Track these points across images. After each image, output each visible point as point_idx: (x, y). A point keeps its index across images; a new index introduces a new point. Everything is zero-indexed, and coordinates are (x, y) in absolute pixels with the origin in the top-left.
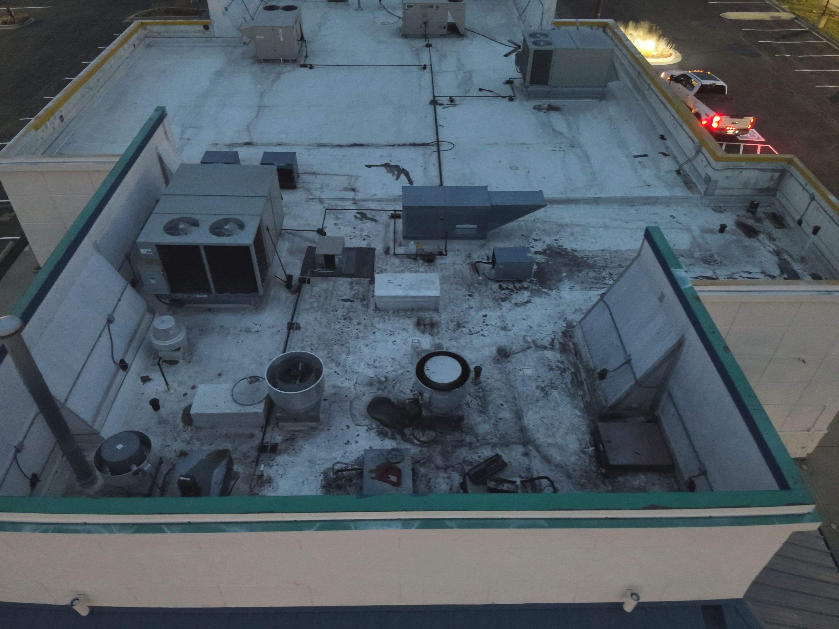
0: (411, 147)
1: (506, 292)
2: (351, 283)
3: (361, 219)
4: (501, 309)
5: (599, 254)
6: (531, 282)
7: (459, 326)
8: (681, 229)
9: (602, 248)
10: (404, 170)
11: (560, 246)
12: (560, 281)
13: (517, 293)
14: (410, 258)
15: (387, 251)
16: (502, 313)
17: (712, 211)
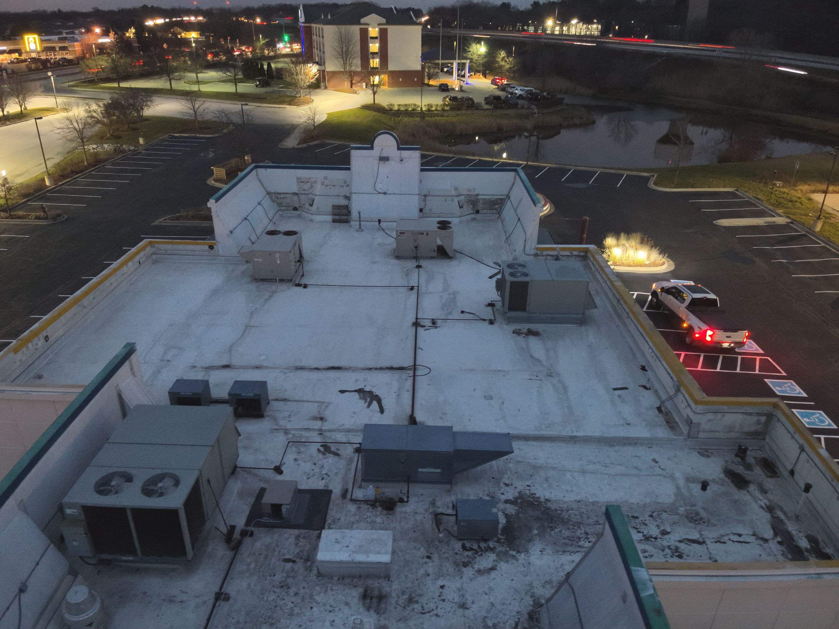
0: (387, 371)
1: (470, 553)
2: (297, 537)
3: (324, 454)
4: (461, 577)
5: (574, 506)
6: (499, 541)
7: (411, 600)
8: (665, 477)
9: (578, 498)
10: (377, 396)
11: (533, 494)
12: (530, 541)
13: (481, 555)
14: (368, 505)
15: (344, 495)
16: (463, 583)
17: (698, 455)
